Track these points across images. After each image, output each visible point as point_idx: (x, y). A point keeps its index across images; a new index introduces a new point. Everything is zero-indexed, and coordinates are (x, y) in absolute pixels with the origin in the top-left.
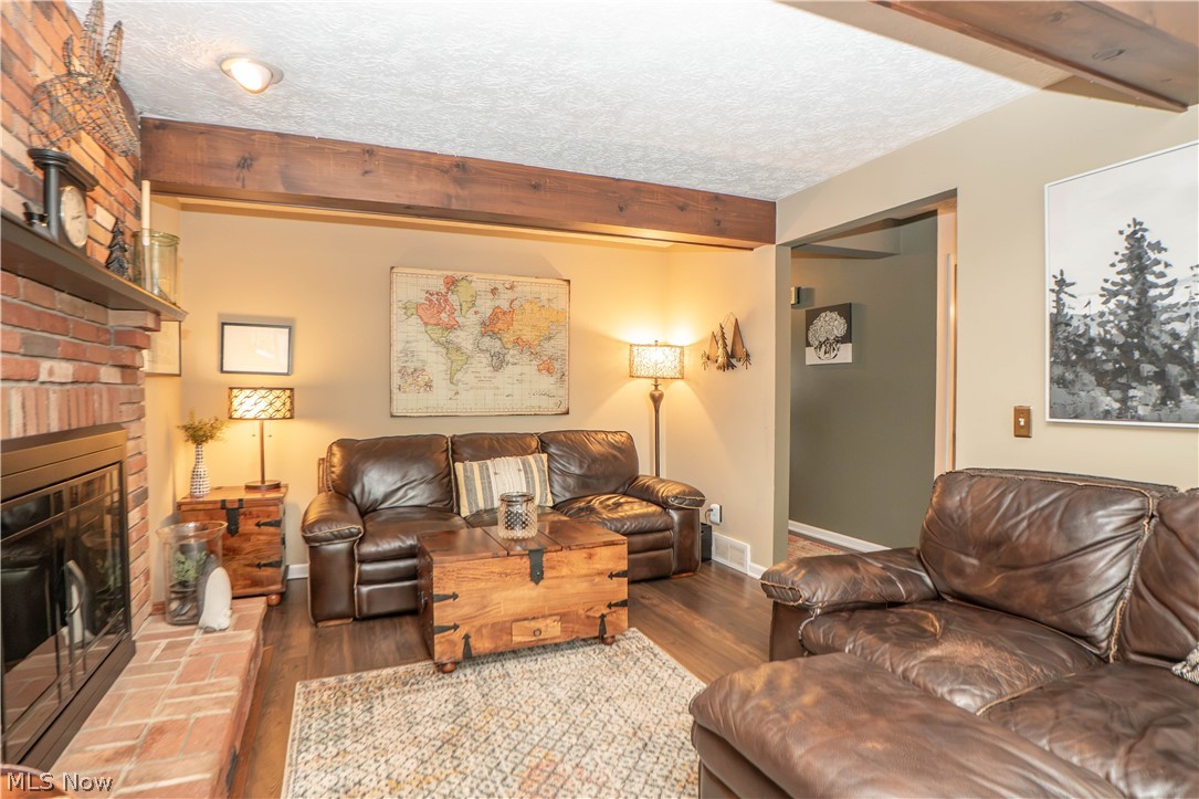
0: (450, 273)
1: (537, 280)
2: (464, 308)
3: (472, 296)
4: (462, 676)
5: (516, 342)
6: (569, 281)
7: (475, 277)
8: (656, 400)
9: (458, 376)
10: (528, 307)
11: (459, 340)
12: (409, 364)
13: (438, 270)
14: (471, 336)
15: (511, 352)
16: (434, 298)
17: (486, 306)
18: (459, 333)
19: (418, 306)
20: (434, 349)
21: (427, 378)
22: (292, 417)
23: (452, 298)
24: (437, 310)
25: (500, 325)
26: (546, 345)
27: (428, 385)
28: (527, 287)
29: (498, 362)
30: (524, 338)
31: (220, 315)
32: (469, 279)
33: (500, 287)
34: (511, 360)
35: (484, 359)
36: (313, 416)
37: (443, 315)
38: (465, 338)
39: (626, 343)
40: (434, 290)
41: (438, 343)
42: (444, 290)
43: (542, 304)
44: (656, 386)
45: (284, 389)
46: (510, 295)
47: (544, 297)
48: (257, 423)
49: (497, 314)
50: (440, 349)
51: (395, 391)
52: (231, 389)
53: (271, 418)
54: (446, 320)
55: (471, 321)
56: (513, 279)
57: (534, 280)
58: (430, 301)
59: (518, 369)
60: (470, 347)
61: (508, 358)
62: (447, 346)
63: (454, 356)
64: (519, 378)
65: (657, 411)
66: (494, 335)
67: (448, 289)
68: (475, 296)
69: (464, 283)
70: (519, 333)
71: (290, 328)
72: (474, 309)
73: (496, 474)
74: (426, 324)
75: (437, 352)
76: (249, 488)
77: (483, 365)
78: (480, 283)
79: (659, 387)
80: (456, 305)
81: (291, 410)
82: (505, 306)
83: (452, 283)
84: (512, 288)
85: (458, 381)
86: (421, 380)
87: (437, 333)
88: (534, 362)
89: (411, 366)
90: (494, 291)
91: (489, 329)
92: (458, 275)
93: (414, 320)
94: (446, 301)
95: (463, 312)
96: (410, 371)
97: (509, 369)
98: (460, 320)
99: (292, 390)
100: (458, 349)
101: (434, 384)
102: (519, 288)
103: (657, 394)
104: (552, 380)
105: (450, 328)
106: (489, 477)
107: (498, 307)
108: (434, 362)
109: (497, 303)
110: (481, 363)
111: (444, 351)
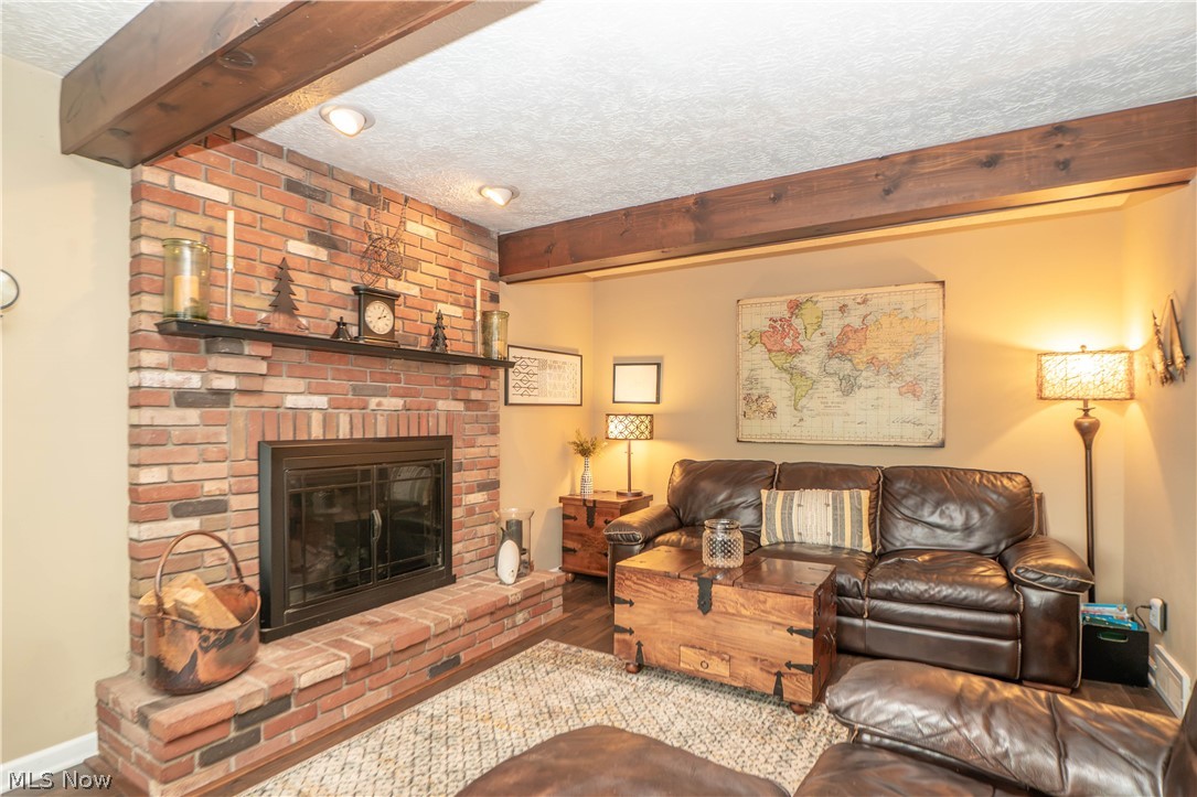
0: (793, 297)
1: (898, 288)
2: (809, 331)
3: (818, 317)
4: (634, 680)
5: (871, 362)
6: (943, 283)
7: (820, 297)
8: (1087, 432)
9: (803, 402)
10: (885, 321)
11: (804, 365)
12: (754, 391)
13: (781, 295)
14: (817, 360)
15: (864, 374)
16: (778, 325)
17: (833, 326)
18: (803, 357)
19: (762, 334)
20: (777, 376)
21: (770, 405)
22: (652, 438)
23: (797, 322)
24: (780, 338)
25: (851, 345)
26: (911, 362)
27: (772, 412)
28: (883, 297)
29: (848, 386)
30: (881, 357)
31: (615, 358)
32: (815, 299)
33: (850, 303)
34: (864, 383)
35: (832, 383)
36: (668, 438)
37: (787, 341)
38: (809, 363)
39: (1031, 351)
40: (777, 316)
41: (782, 369)
42: (787, 316)
43: (904, 315)
44: (1086, 411)
45: (647, 415)
46: (862, 310)
47: (908, 307)
48: (626, 442)
49: (846, 333)
50: (784, 375)
51: (741, 417)
52: (608, 415)
53: (637, 439)
54: (791, 345)
55: (816, 343)
56: (865, 291)
57: (893, 288)
58: (774, 327)
59: (871, 393)
60: (816, 371)
61: (861, 381)
62: (791, 371)
63: (798, 381)
64: (875, 403)
65: (1088, 447)
66: (843, 356)
67: (792, 313)
68: (821, 318)
69: (809, 305)
70: (874, 351)
71: (659, 365)
72: (821, 331)
73: (799, 505)
74: (769, 351)
75: (780, 379)
76: (620, 494)
77: (831, 390)
78: (827, 302)
79: (1090, 413)
80: (801, 329)
81: (651, 432)
82: (857, 323)
83: (795, 307)
84: (865, 302)
85: (803, 407)
86: (766, 406)
87: (781, 359)
88: (894, 384)
89: (755, 393)
90: (843, 308)
91: (836, 350)
92: (802, 297)
93: (759, 348)
94: (790, 325)
95: (808, 337)
96: (754, 398)
97: (860, 395)
98: (805, 344)
99: (652, 416)
100: (803, 374)
101: (778, 410)
102: (874, 301)
103: (1086, 422)
104: (920, 404)
105: (794, 353)
106: (791, 508)
107: (848, 325)
108: (778, 389)
109: (847, 321)
110: (829, 387)
111: (788, 377)
